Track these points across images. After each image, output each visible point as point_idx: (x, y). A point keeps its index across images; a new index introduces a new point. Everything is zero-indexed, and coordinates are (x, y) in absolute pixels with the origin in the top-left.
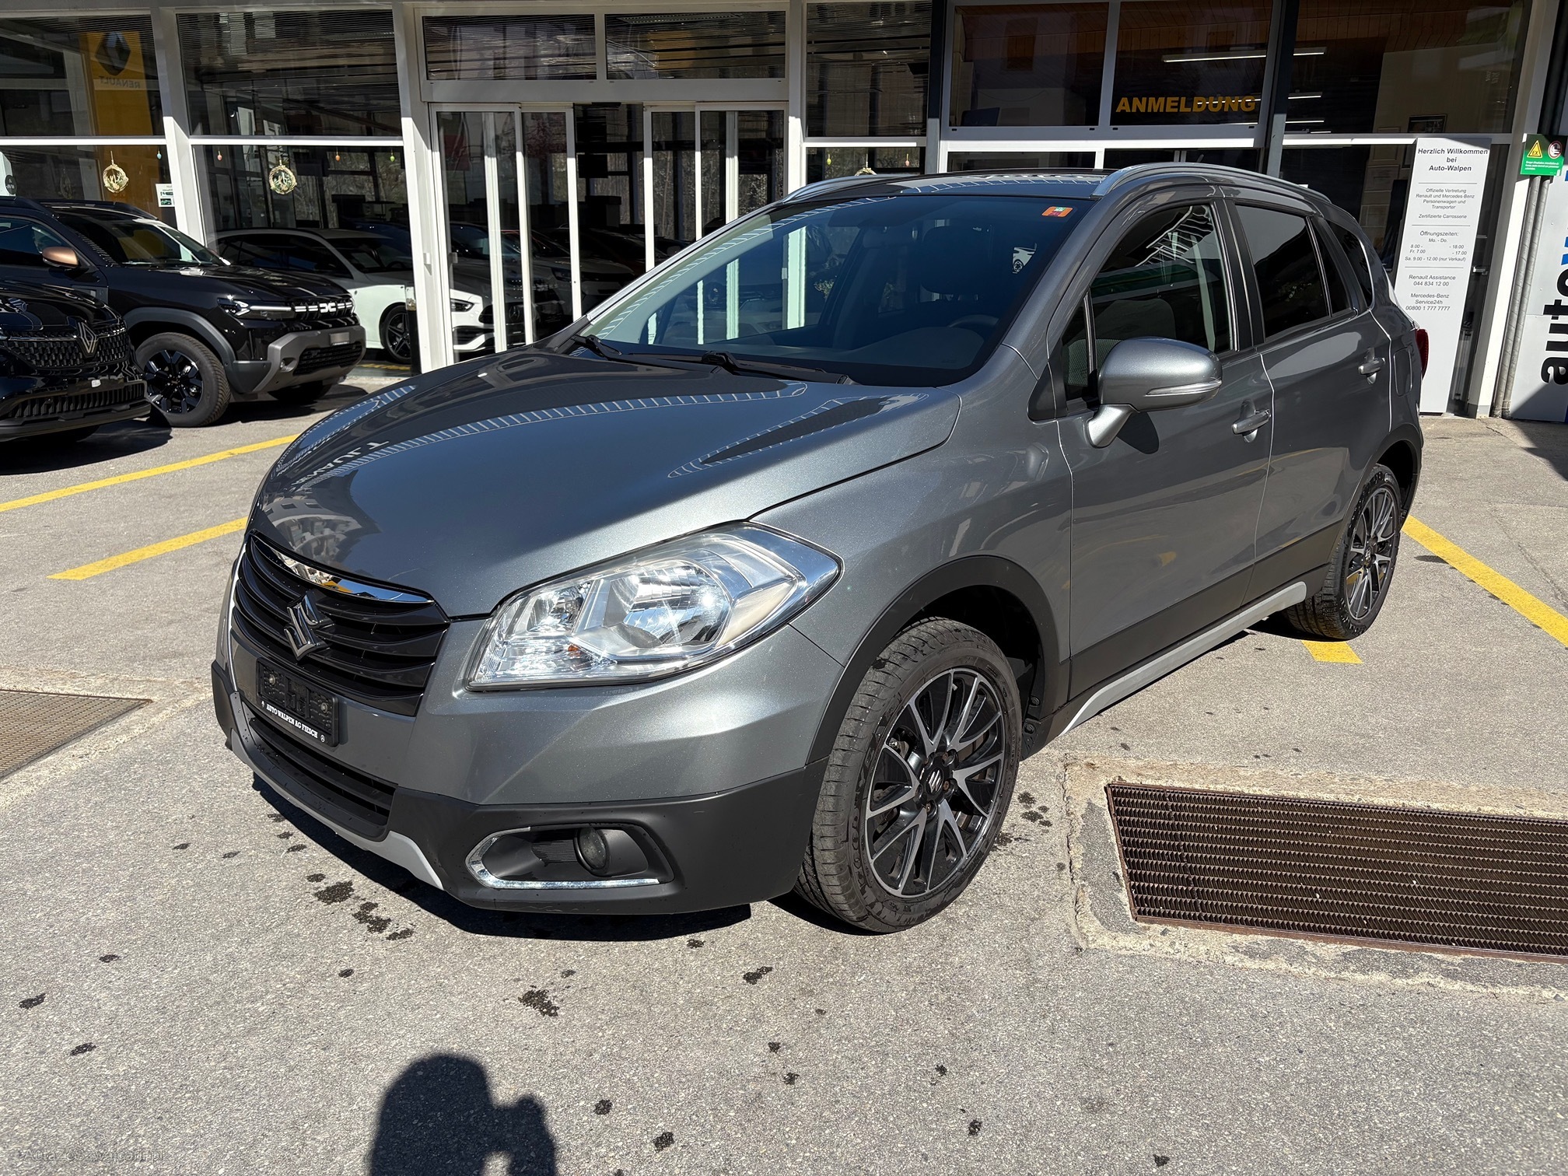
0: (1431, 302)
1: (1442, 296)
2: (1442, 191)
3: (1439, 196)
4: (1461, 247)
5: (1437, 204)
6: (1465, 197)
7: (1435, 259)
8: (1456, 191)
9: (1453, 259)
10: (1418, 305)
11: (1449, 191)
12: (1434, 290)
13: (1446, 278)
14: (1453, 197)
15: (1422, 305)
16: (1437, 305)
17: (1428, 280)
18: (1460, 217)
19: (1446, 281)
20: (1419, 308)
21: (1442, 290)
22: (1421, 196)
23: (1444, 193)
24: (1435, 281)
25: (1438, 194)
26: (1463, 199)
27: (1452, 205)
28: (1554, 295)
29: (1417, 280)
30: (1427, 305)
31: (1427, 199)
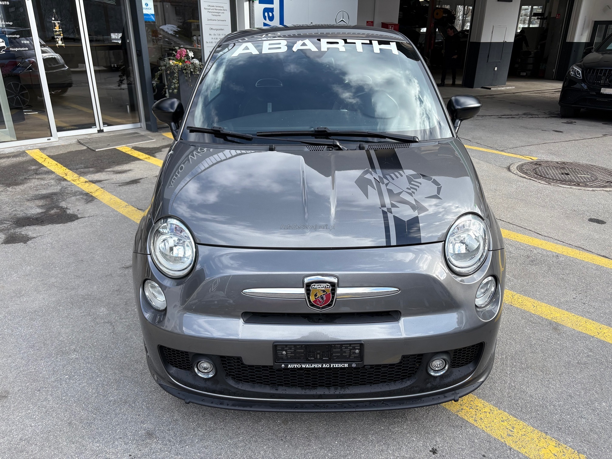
2: (214, 7)
3: (213, 9)
5: (213, 14)
6: (224, 10)
8: (220, 7)
11: (217, 7)
14: (219, 10)
18: (223, 21)
22: (206, 9)
23: (215, 8)
25: (213, 8)
26: (223, 11)
27: (219, 14)
31: (209, 11)
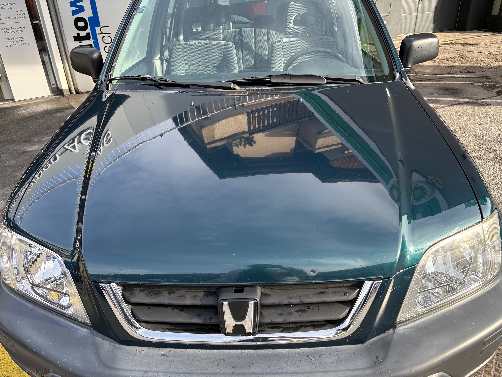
0: (18, 42)
1: (22, 38)
4: (21, 11)
7: (10, 18)
9: (19, 18)
10: (12, 44)
12: (16, 35)
13: (20, 28)
15: (14, 44)
16: (21, 43)
17: (11, 30)
19: (21, 29)
20: (13, 46)
21: (21, 34)
24: (15, 30)
28: (76, 32)
29: (6, 31)
30: (17, 43)
